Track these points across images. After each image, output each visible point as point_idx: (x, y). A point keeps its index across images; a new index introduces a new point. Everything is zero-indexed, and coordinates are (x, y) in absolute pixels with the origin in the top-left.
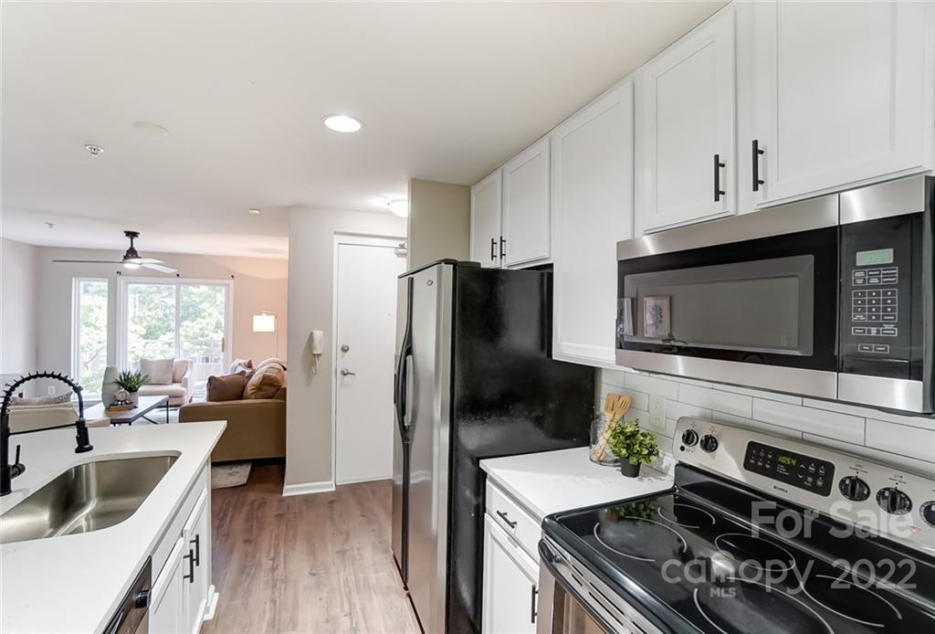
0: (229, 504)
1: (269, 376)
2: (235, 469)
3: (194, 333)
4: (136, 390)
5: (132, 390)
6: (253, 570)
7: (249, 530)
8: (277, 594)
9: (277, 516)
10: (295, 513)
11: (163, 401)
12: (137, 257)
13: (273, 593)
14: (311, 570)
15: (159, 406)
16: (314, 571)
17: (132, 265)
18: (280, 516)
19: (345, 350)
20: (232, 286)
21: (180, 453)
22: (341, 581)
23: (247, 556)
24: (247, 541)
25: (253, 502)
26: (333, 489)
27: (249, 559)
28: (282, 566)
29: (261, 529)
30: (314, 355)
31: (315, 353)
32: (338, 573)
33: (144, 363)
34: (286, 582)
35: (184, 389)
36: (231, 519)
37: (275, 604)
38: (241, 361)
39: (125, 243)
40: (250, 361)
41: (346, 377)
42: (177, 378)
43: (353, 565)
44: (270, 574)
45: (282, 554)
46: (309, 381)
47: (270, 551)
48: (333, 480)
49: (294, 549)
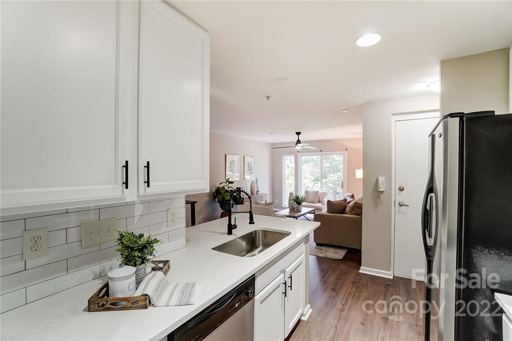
0: (330, 267)
1: (358, 203)
2: (338, 251)
3: (334, 180)
4: (301, 204)
5: (299, 204)
6: (332, 306)
7: (336, 284)
8: (339, 325)
9: (352, 282)
10: (363, 284)
11: (312, 211)
12: (300, 143)
13: (338, 323)
14: (363, 321)
15: (310, 213)
16: (363, 322)
17: (299, 147)
18: (354, 283)
19: (401, 189)
20: (346, 155)
21: (291, 233)
22: (380, 337)
23: (331, 297)
24: (333, 290)
25: (342, 270)
26: (391, 277)
27: (331, 300)
28: (346, 311)
29: (342, 286)
30: (379, 192)
31: (379, 190)
32: (379, 331)
33: (307, 192)
34: (346, 321)
35: (323, 206)
36: (329, 275)
37: (337, 330)
38: (349, 194)
39: (296, 138)
40: (353, 194)
41: (402, 207)
42: (320, 200)
43: (391, 330)
44: (339, 312)
45: (349, 304)
46: (376, 207)
47: (343, 299)
48: (392, 271)
49: (356, 304)
